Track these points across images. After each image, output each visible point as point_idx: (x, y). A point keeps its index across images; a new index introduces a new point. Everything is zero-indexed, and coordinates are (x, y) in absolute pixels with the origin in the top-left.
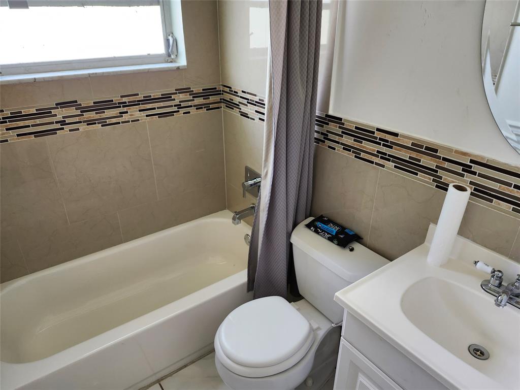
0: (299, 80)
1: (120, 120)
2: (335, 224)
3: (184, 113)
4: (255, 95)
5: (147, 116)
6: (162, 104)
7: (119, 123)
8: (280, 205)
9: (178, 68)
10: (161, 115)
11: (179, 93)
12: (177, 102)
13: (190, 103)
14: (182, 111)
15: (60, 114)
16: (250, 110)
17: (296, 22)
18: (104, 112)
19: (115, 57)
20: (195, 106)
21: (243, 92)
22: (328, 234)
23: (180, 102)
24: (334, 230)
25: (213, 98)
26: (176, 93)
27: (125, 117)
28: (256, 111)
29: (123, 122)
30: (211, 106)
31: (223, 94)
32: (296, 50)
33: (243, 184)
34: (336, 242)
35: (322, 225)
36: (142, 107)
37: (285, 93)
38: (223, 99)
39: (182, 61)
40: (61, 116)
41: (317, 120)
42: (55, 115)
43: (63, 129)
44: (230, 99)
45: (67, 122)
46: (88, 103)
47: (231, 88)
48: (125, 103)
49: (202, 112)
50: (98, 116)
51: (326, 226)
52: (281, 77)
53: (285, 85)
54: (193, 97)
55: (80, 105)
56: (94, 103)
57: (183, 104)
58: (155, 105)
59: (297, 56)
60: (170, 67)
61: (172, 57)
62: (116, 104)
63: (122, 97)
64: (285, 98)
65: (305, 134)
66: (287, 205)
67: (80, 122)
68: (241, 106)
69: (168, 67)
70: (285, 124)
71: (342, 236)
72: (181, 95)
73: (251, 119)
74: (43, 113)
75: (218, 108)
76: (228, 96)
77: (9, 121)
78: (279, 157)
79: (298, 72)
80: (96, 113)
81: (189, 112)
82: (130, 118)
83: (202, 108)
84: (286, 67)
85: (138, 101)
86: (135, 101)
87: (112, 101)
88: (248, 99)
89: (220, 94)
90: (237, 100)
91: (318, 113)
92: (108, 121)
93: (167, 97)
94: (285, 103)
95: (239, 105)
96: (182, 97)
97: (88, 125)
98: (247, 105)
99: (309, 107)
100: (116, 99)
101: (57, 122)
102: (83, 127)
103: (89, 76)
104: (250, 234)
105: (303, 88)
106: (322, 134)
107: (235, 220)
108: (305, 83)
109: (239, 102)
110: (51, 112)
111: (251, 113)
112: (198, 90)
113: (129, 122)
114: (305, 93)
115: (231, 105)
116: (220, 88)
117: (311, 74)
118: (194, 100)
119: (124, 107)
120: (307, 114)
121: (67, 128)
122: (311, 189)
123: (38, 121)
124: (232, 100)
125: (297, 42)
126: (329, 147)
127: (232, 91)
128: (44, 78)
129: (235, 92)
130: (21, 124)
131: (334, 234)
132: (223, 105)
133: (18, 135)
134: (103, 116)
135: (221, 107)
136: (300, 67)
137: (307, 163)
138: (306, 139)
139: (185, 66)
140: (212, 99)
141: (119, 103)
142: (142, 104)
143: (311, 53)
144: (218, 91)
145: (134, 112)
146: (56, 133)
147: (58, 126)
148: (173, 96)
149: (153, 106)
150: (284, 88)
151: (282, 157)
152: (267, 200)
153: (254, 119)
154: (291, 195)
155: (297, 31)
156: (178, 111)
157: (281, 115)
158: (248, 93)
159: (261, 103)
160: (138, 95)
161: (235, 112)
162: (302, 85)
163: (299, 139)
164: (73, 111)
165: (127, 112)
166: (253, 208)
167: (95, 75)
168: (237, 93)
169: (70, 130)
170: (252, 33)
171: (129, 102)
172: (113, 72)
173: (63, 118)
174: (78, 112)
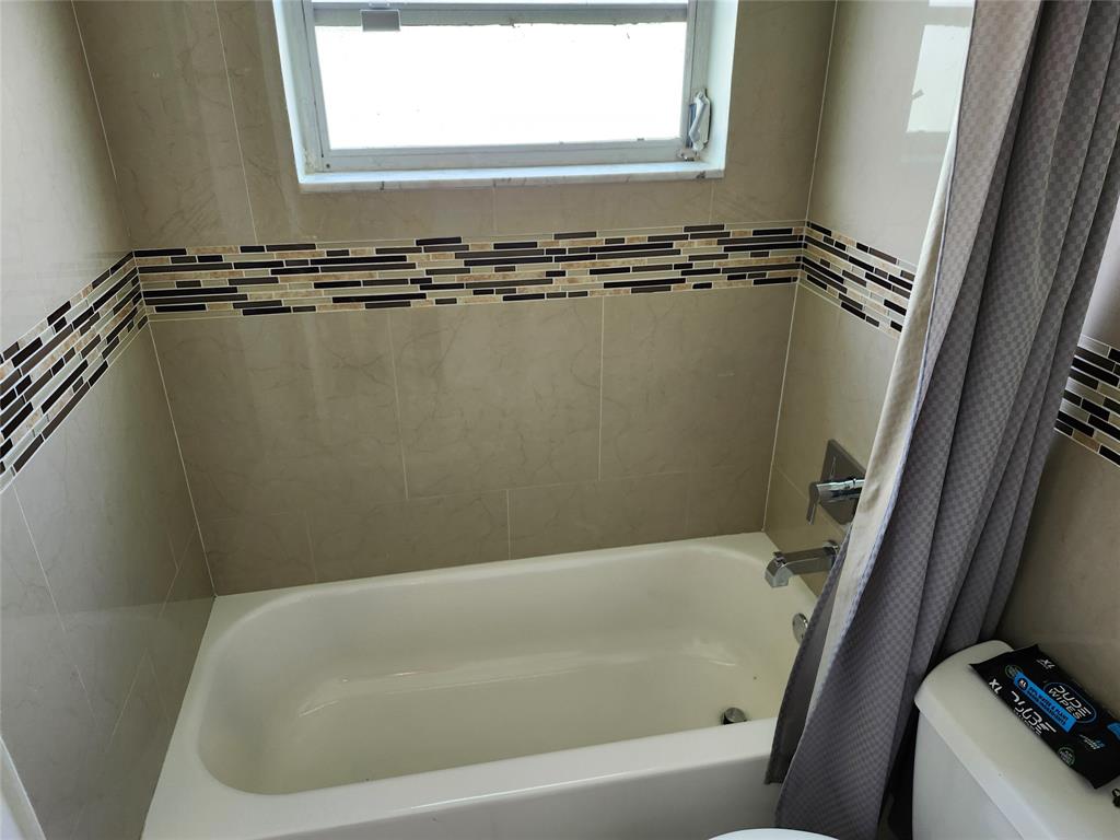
0: (1038, 242)
1: (545, 289)
2: (1079, 692)
3: (695, 287)
4: (893, 260)
5: (606, 285)
6: (645, 261)
7: (542, 296)
8: (902, 596)
9: (701, 176)
10: (638, 286)
11: (693, 237)
12: (683, 258)
13: (715, 264)
14: (691, 280)
15: (423, 263)
16: (871, 297)
17: (1064, 57)
18: (513, 269)
19: (562, 144)
20: (725, 271)
21: (860, 246)
22: (1046, 719)
23: (691, 258)
24: (1071, 714)
25: (779, 254)
26: (685, 237)
27: (558, 284)
28: (887, 303)
29: (550, 296)
30: (769, 274)
31: (805, 246)
32: (1044, 149)
33: (813, 487)
34: (1068, 756)
35: (1031, 684)
36: (599, 264)
37: (979, 276)
38: (805, 260)
39: (716, 161)
40: (424, 269)
41: (1076, 363)
42: (413, 266)
43: (423, 296)
44: (823, 262)
45: (433, 283)
46: (483, 246)
47: (829, 233)
48: (563, 251)
49: (741, 286)
50: (499, 277)
51: (1041, 692)
52: (975, 226)
53: (986, 252)
54: (726, 249)
55: (467, 247)
56: (496, 246)
57: (696, 265)
58: (629, 262)
59: (1046, 167)
60: (682, 173)
61: (695, 148)
62: (541, 252)
63: (558, 237)
64: (977, 289)
65: (1026, 402)
66: (924, 599)
67: (461, 286)
68: (849, 284)
69: (677, 173)
70: (963, 366)
71: (1094, 745)
72: (695, 240)
73: (870, 320)
74: (391, 258)
75: (787, 280)
76: (818, 252)
77: (324, 270)
78: (924, 459)
79: (1039, 218)
80: (497, 270)
81: (709, 285)
82: (569, 287)
83: (743, 277)
84: (998, 196)
85: (593, 250)
86: (585, 250)
87: (535, 244)
88: (870, 268)
89: (799, 246)
90: (839, 265)
91: (1084, 341)
92: (519, 290)
93: (661, 245)
94: (975, 303)
95: (841, 280)
96: (698, 246)
97: (475, 293)
98: (864, 284)
99: (1057, 325)
100: (545, 242)
101: (414, 281)
102: (464, 297)
103: (495, 185)
104: (809, 616)
105: (1047, 266)
106: (1088, 406)
107: (773, 574)
108: (1057, 250)
109: (845, 273)
110: (404, 258)
111: (872, 305)
112: (741, 233)
113: (563, 295)
114: (1051, 280)
115: (822, 276)
116: (802, 230)
117: (1083, 224)
118: (726, 257)
119: (557, 260)
120: (1047, 345)
121: (432, 295)
122: (1014, 562)
123: (377, 275)
124: (828, 265)
125: (1055, 124)
126: (1105, 451)
127: (831, 241)
128: (400, 183)
129: (838, 245)
130: (346, 276)
131: (1068, 727)
132: (799, 273)
133: (336, 300)
134: (511, 276)
135: (795, 279)
136: (1048, 202)
137: (1017, 489)
138: (1026, 418)
139: (719, 171)
140: (774, 256)
141: (549, 251)
142: (601, 257)
143: (1099, 160)
144: (795, 238)
145: (579, 275)
146: (408, 304)
147: (417, 289)
148: (676, 245)
149: (624, 263)
150: (979, 259)
151: (936, 461)
152: (861, 573)
153: (876, 324)
154: (944, 573)
155: (1060, 88)
156: (683, 281)
157: (953, 338)
158: (873, 252)
159: (902, 284)
160: (593, 234)
161: (830, 297)
162: (1043, 258)
163: (1004, 418)
164: (449, 260)
165: (563, 274)
166: (830, 552)
167: (505, 183)
168: (843, 247)
169: (438, 302)
170: (920, 93)
171: (571, 250)
172: (547, 179)
173: (428, 272)
174: (460, 264)
